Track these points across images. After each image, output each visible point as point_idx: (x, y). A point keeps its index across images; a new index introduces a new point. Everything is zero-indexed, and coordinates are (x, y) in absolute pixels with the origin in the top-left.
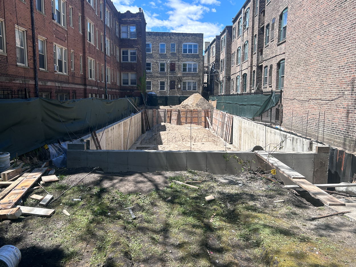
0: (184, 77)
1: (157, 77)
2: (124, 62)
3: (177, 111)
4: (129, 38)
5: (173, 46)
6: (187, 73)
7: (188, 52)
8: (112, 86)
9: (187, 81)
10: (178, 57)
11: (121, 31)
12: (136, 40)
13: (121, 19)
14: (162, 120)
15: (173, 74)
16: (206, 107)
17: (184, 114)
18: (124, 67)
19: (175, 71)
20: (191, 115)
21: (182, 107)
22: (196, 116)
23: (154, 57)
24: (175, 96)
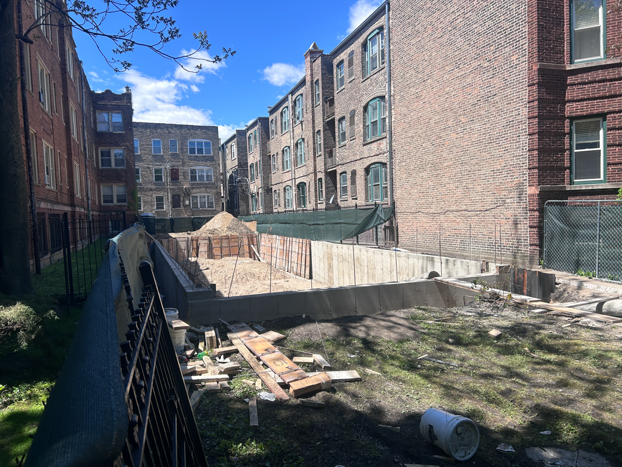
0: (193, 188)
1: (151, 190)
2: (103, 167)
3: (207, 240)
4: (111, 131)
5: (173, 144)
6: (198, 183)
7: (196, 153)
9: (198, 195)
10: (183, 160)
11: (98, 121)
12: (123, 134)
13: (96, 102)
14: (184, 253)
15: (176, 185)
16: (244, 231)
17: (217, 243)
18: (105, 176)
19: (179, 181)
20: (229, 243)
22: (236, 244)
23: (144, 159)
24: (181, 217)
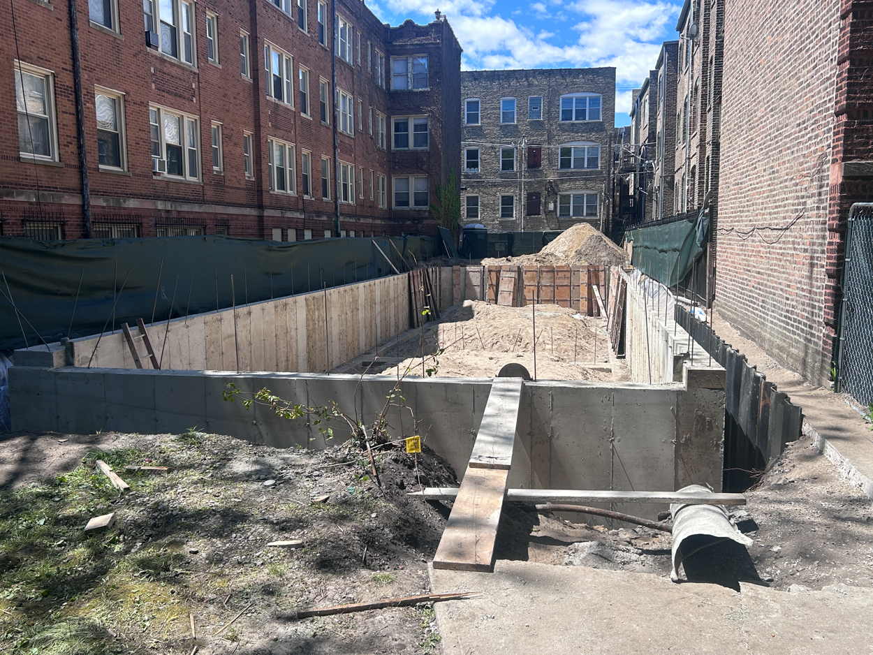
0: (562, 181)
1: (494, 185)
2: (398, 149)
3: (515, 271)
4: (410, 88)
5: (535, 103)
6: (572, 172)
7: (574, 119)
8: (358, 208)
9: (572, 193)
10: (549, 131)
11: (392, 73)
12: (427, 92)
13: (391, 43)
14: (475, 293)
15: (535, 176)
16: (604, 259)
17: (533, 278)
18: (398, 162)
19: (541, 169)
20: (553, 280)
21: (536, 260)
22: (566, 282)
23: (487, 134)
